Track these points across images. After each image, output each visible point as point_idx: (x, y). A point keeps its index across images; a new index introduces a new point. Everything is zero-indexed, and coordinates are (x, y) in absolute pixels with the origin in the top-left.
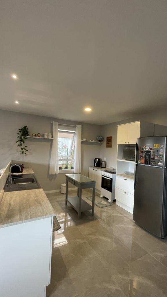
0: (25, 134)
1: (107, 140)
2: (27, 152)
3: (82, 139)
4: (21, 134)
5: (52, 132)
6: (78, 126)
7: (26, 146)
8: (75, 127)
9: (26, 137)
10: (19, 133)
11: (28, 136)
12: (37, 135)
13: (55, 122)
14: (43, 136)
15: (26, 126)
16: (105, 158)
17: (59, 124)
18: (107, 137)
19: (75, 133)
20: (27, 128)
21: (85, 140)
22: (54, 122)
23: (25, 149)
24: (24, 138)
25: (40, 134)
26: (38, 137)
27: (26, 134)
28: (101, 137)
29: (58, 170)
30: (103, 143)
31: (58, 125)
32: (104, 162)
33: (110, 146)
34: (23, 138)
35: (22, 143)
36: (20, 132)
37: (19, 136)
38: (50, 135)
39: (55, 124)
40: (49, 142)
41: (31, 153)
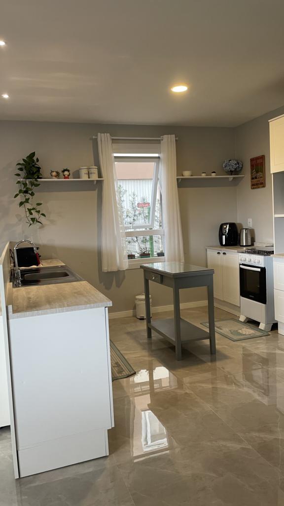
0: (33, 174)
1: (252, 166)
2: (42, 219)
3: (180, 170)
4: (23, 174)
5: (97, 163)
6: (165, 136)
7: (39, 204)
8: (159, 142)
9: (35, 183)
10: (20, 172)
11: (41, 178)
12: (61, 174)
13: (102, 134)
14: (77, 174)
15: (33, 154)
16: (250, 220)
17: (113, 139)
18: (252, 160)
19: (159, 157)
20: (35, 158)
21: (187, 174)
22: (99, 134)
23: (36, 211)
24: (32, 184)
25: (68, 171)
26: (65, 178)
27: (36, 172)
28: (233, 162)
30: (243, 177)
31: (110, 142)
32: (246, 229)
33: (262, 183)
34: (29, 186)
35: (28, 196)
36: (21, 169)
37: (19, 180)
38: (95, 170)
39: (104, 139)
40: (95, 190)
41: (52, 222)
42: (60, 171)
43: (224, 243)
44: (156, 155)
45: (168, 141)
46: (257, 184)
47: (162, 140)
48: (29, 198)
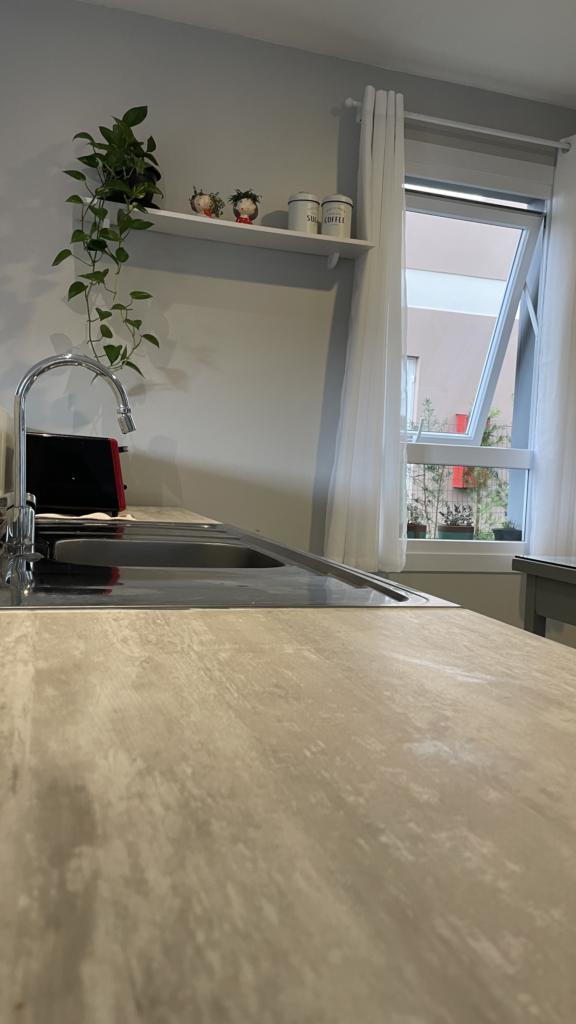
0: (133, 182)
2: (142, 356)
4: (94, 181)
5: (353, 189)
7: (140, 296)
8: (551, 157)
9: (136, 218)
11: (155, 207)
12: (228, 207)
13: (382, 93)
14: (282, 219)
17: (410, 124)
22: (370, 89)
23: (128, 323)
24: (124, 220)
25: (254, 199)
26: (239, 219)
29: (405, 539)
34: (111, 224)
35: (104, 261)
36: (90, 159)
37: (77, 191)
38: (344, 211)
40: (328, 288)
41: (177, 378)
42: (225, 197)
47: (565, 151)
48: (106, 271)
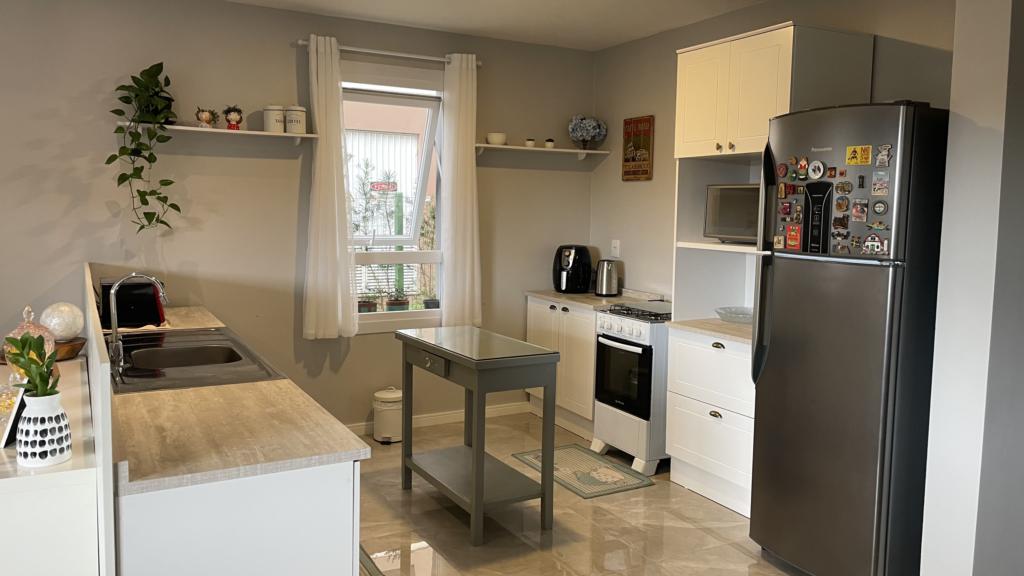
0: (156, 112)
1: (627, 135)
2: (171, 216)
3: (482, 135)
4: (130, 110)
5: (306, 101)
6: (456, 57)
7: (166, 183)
8: (441, 66)
9: (160, 133)
10: (122, 106)
11: (172, 123)
12: (222, 117)
13: (321, 39)
14: (258, 121)
15: (159, 68)
16: (616, 243)
17: (342, 51)
18: (627, 123)
19: (439, 99)
20: (161, 78)
21: (497, 140)
22: (313, 36)
23: (159, 198)
24: (151, 135)
25: (239, 111)
26: (230, 127)
27: (162, 110)
28: (590, 124)
29: (356, 313)
30: (608, 155)
31: (336, 56)
32: (609, 261)
33: (645, 172)
34: (144, 140)
35: (140, 162)
36: (126, 100)
37: (120, 123)
38: (299, 115)
39: (323, 48)
40: (297, 158)
41: (194, 223)
42: (219, 111)
43: (564, 288)
44: (433, 93)
45: (463, 66)
46: (635, 173)
47: (449, 63)
48: (142, 168)
